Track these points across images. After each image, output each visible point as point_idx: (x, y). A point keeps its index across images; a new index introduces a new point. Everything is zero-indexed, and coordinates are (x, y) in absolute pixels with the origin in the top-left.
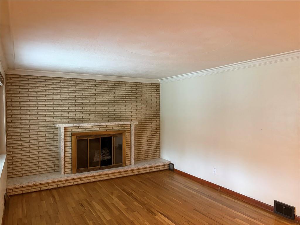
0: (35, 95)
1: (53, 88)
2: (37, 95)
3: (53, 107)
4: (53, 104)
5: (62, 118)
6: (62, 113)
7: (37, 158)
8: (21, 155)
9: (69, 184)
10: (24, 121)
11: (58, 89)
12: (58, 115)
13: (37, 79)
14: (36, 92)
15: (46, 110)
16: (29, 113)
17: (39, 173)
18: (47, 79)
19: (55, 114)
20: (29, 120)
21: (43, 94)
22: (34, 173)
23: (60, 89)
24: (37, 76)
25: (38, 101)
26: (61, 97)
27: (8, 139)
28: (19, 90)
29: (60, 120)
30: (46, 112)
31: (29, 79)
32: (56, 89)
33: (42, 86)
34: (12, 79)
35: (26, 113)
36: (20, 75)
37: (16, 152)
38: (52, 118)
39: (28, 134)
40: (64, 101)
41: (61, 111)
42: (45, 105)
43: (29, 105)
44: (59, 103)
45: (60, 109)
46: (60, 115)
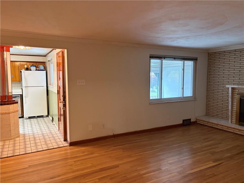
0: (223, 65)
1: (235, 58)
2: (224, 65)
3: (234, 72)
4: (234, 70)
5: (239, 81)
6: (241, 77)
7: (221, 107)
8: (213, 103)
9: (230, 131)
10: (216, 82)
11: (238, 58)
12: (237, 79)
13: (225, 53)
14: (224, 62)
15: (229, 74)
16: (219, 77)
17: (222, 118)
18: (231, 52)
19: (235, 78)
20: (218, 81)
21: (227, 63)
22: (219, 117)
23: (240, 58)
24: (225, 51)
25: (224, 68)
26: (240, 64)
27: (208, 92)
28: (214, 62)
29: (238, 82)
30: (229, 76)
31: (220, 54)
32: (237, 58)
33: (228, 57)
34: (211, 55)
35: (217, 77)
36: (215, 52)
37: (211, 101)
38: (233, 80)
39: (217, 90)
40: (242, 67)
41: (240, 76)
42: (229, 71)
43: (219, 71)
44: (238, 69)
45: (239, 74)
46: (238, 79)
